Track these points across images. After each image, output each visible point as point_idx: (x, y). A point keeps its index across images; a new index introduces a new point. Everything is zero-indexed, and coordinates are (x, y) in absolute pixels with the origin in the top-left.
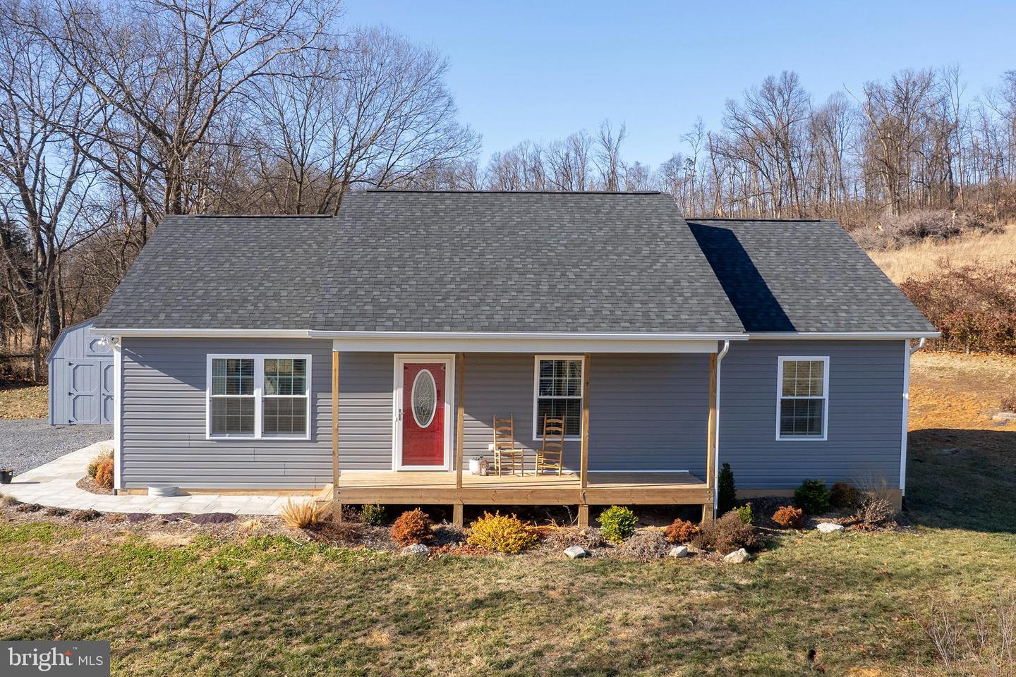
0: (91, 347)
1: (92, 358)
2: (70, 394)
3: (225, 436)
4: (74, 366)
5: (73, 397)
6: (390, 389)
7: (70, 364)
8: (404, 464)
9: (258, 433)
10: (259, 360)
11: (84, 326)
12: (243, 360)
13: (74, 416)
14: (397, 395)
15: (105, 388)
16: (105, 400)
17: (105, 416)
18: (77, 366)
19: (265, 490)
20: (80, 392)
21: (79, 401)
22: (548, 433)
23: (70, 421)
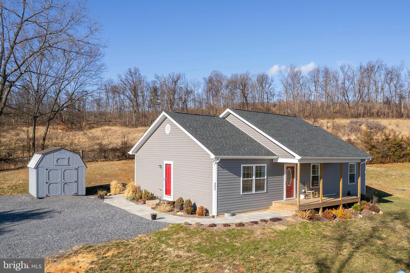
0: (57, 162)
1: (57, 166)
2: (47, 183)
3: (245, 193)
4: (49, 170)
5: (48, 184)
6: (283, 174)
7: (47, 169)
8: (287, 198)
9: (254, 191)
10: (254, 166)
11: (53, 153)
12: (247, 167)
13: (49, 193)
14: (285, 176)
15: (64, 179)
16: (64, 185)
17: (64, 192)
18: (51, 170)
19: (255, 210)
20: (52, 182)
21: (50, 186)
22: (315, 185)
23: (47, 195)
